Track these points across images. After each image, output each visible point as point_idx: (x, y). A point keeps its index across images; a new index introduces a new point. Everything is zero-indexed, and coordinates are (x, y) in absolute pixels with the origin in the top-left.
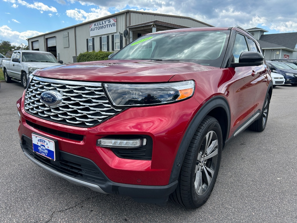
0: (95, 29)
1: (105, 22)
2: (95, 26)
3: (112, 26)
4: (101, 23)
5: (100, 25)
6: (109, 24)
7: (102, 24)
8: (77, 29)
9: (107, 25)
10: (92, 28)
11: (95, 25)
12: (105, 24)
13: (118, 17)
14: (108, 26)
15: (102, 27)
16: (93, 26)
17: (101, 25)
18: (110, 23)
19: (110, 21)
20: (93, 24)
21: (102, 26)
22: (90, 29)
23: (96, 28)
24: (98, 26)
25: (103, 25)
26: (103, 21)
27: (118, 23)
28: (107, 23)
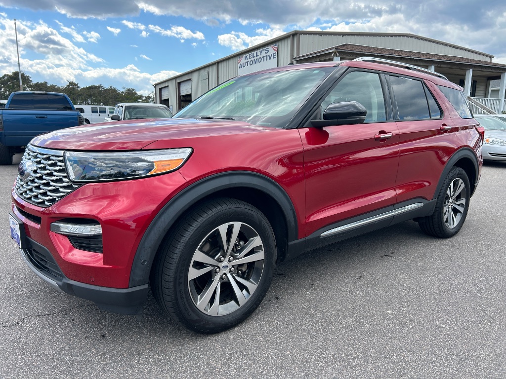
0: (246, 64)
1: (261, 52)
2: (246, 61)
3: (270, 59)
4: (255, 55)
5: (253, 57)
6: (266, 55)
7: (257, 56)
8: (221, 65)
9: (264, 57)
10: (241, 63)
11: (246, 58)
12: (260, 56)
13: (280, 43)
14: (265, 58)
15: (255, 62)
16: (243, 60)
17: (254, 58)
18: (268, 54)
19: (268, 51)
20: (243, 57)
21: (257, 59)
22: (239, 65)
23: (247, 62)
24: (250, 60)
25: (258, 57)
26: (258, 51)
27: (280, 52)
28: (264, 54)
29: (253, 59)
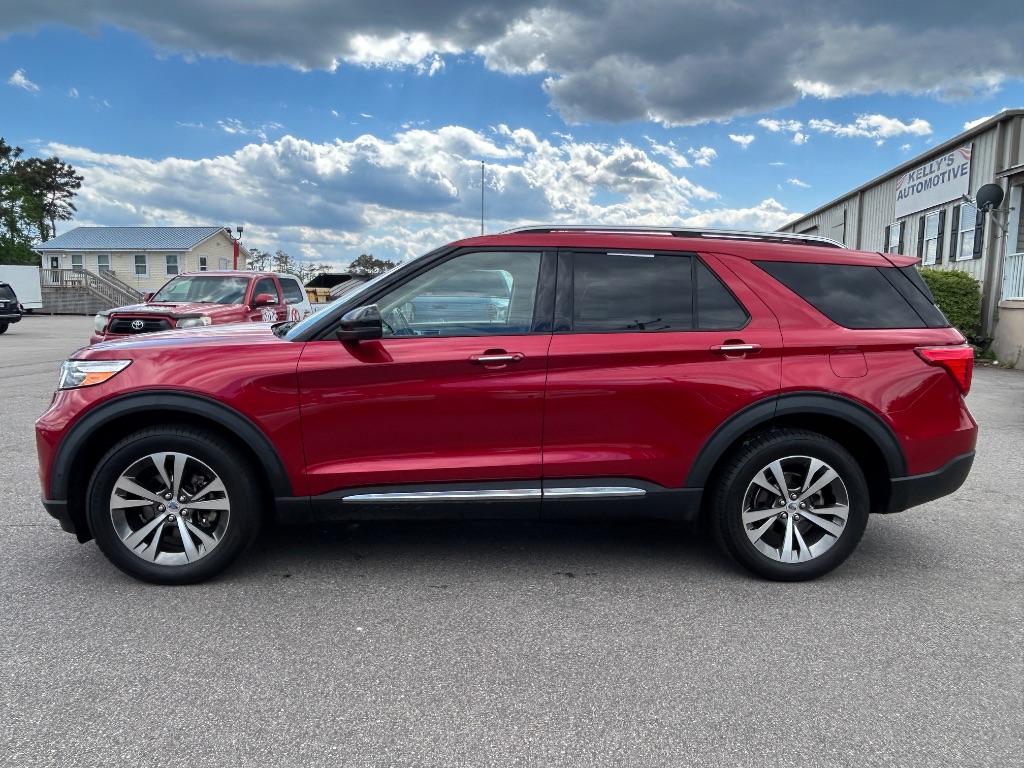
0: (911, 190)
1: (939, 165)
2: (912, 183)
3: (955, 176)
4: (927, 171)
5: (925, 175)
6: (948, 169)
7: (931, 172)
8: (868, 196)
9: (943, 174)
10: (902, 188)
11: (911, 178)
12: (937, 173)
13: (977, 142)
14: (947, 175)
15: (927, 185)
16: (905, 182)
17: (925, 179)
18: (951, 167)
19: (952, 160)
20: (906, 176)
21: (930, 179)
22: (898, 192)
23: (913, 187)
24: (917, 182)
25: (933, 175)
26: (934, 163)
27: (976, 161)
28: (944, 167)
29: (923, 180)
